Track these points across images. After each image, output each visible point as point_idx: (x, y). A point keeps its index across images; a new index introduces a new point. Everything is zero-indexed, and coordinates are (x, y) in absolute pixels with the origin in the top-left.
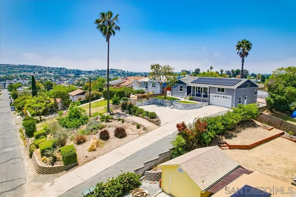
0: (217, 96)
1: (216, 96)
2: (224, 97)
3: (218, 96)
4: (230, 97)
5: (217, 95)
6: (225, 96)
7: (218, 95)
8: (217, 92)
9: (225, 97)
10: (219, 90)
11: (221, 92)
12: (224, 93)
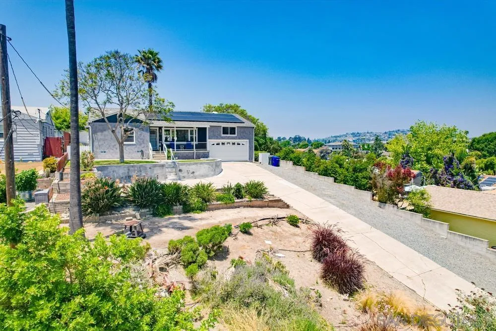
0: (221, 144)
1: (218, 144)
2: (234, 144)
3: (223, 144)
4: (246, 142)
5: (220, 141)
6: (236, 141)
7: (223, 141)
8: (223, 135)
9: (236, 144)
10: (225, 131)
11: (229, 135)
12: (236, 135)
